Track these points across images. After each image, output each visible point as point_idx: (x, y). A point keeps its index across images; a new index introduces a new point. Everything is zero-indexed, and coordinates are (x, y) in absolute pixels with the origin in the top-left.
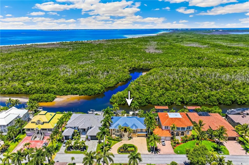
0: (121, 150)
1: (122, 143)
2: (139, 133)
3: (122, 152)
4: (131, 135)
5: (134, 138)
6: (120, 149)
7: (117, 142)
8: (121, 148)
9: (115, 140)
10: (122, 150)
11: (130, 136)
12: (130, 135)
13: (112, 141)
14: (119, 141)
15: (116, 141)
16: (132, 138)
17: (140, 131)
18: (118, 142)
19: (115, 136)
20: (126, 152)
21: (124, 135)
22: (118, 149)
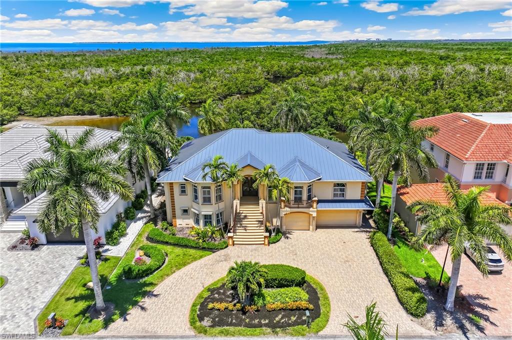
0: (217, 305)
1: (227, 258)
2: (324, 207)
3: (221, 320)
4: (282, 214)
5: (296, 235)
6: (213, 300)
7: (199, 253)
8: (214, 292)
9: (186, 246)
10: (222, 306)
11: (276, 222)
12: (275, 220)
13: (168, 248)
14: (212, 250)
15: (192, 247)
16: (284, 234)
17: (330, 197)
18: (201, 257)
19: (191, 222)
20: (252, 319)
21: (238, 218)
22: (200, 296)
